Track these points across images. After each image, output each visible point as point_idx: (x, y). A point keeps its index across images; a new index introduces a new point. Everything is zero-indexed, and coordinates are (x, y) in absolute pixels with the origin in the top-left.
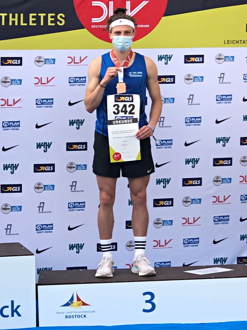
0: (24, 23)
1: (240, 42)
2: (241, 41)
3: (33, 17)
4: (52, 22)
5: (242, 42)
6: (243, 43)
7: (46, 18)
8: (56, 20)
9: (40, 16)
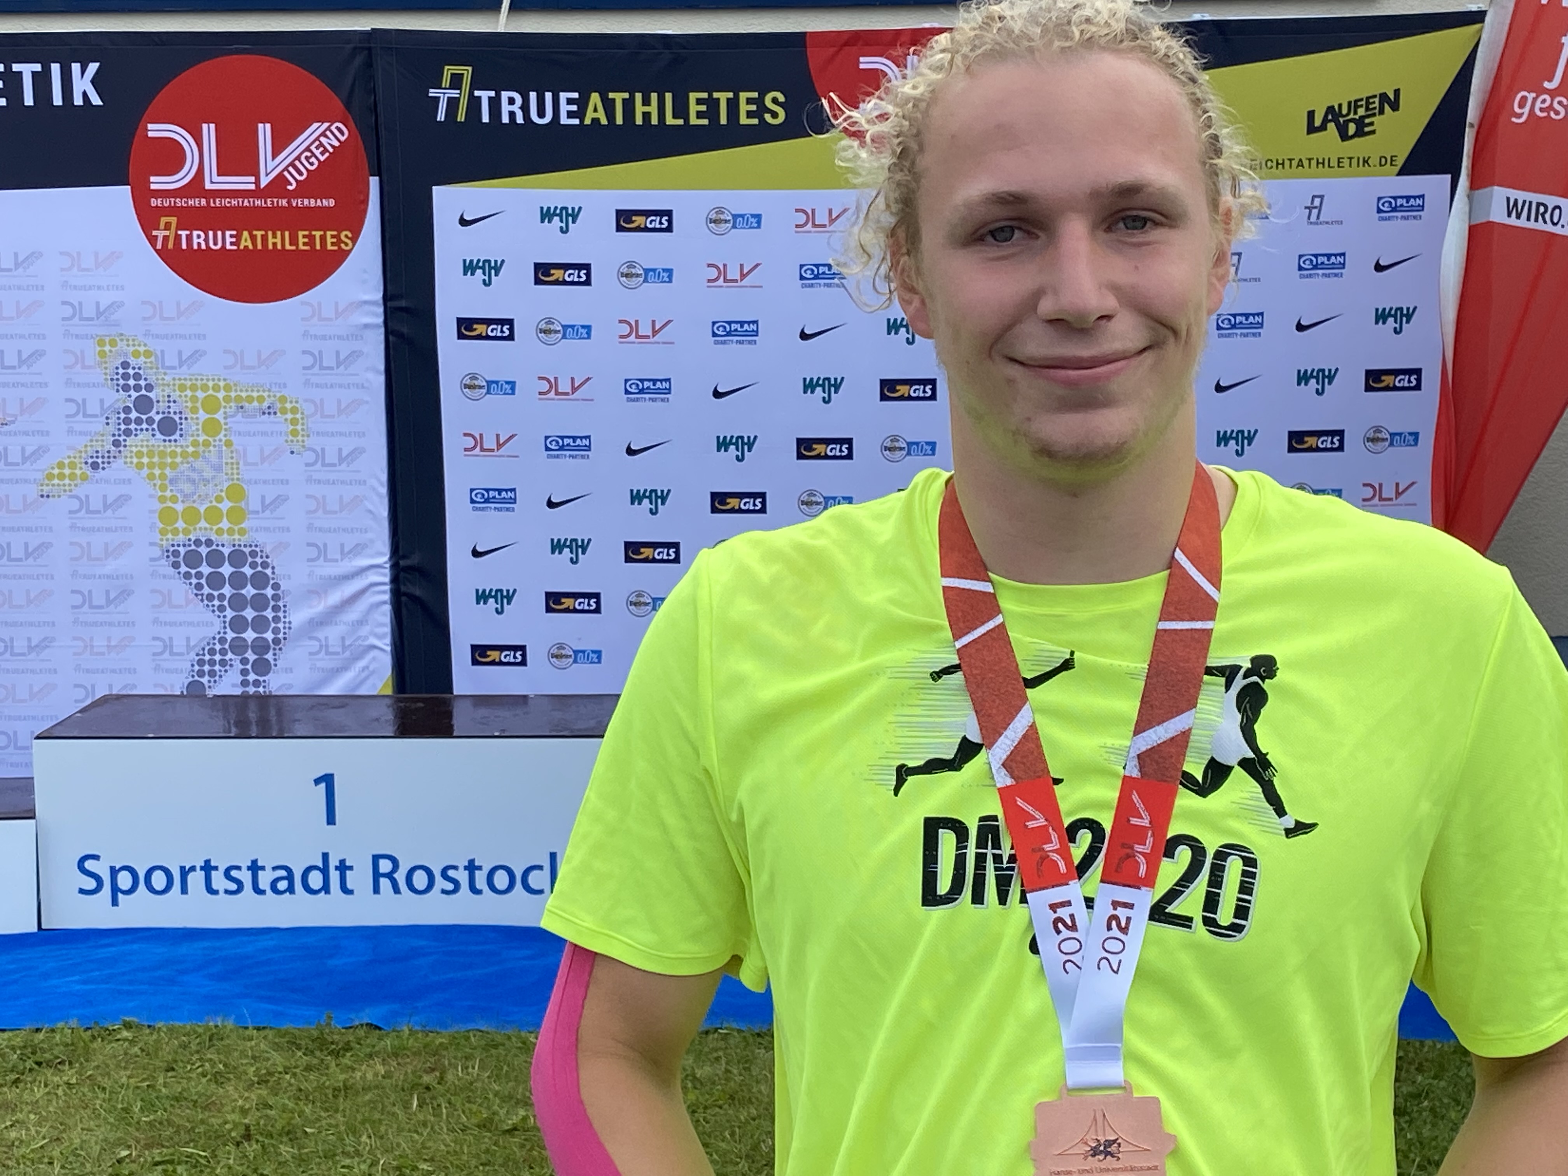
0: (674, 117)
1: (1287, 163)
2: (1291, 160)
3: (699, 102)
4: (750, 115)
5: (1294, 163)
6: (1298, 166)
7: (733, 105)
8: (761, 110)
9: (718, 99)
